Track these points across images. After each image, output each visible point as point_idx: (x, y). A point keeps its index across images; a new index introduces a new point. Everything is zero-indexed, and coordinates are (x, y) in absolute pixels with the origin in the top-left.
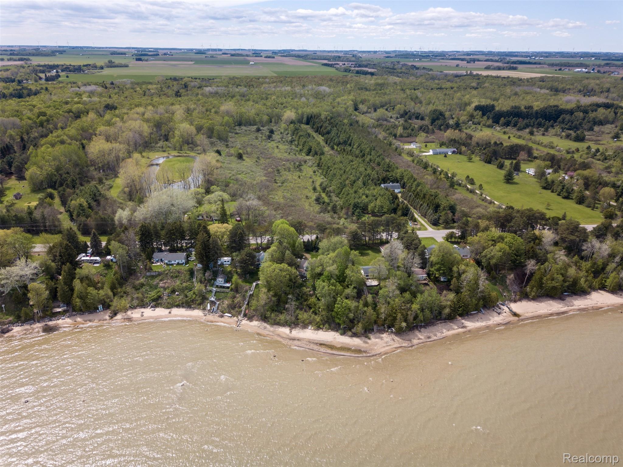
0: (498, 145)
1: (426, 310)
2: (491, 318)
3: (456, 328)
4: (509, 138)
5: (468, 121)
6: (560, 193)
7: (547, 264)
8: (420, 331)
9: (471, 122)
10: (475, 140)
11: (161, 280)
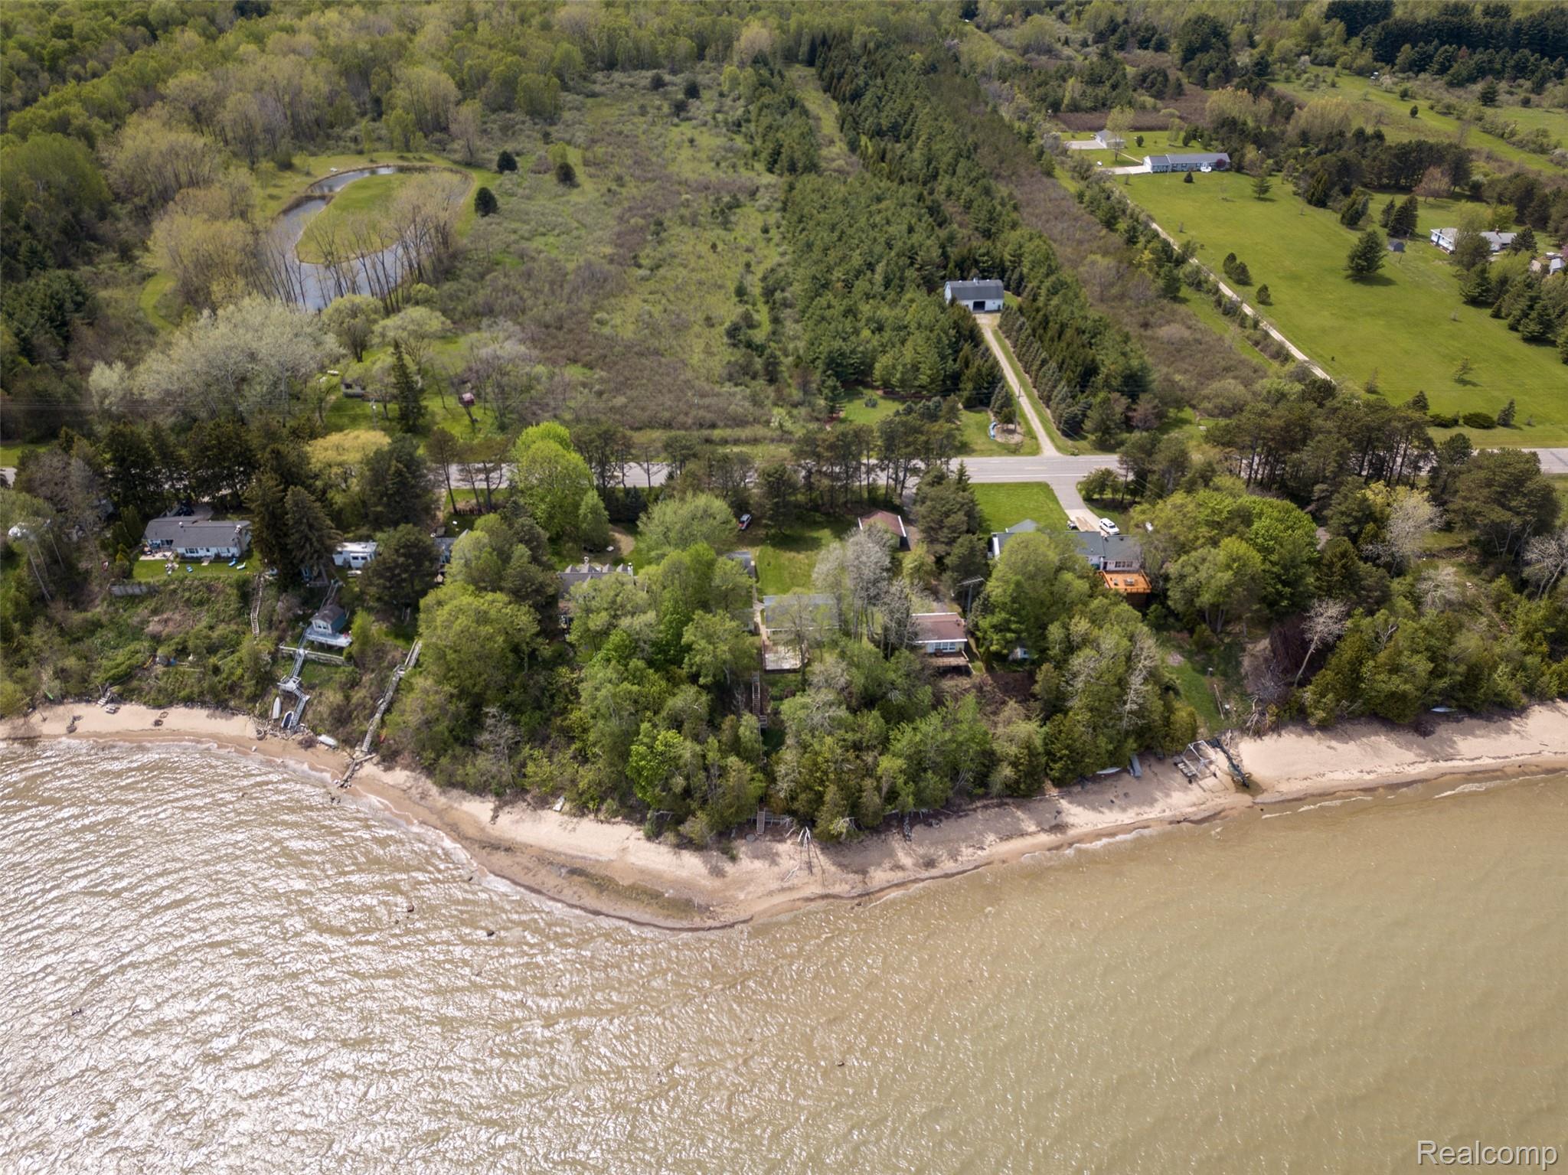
0: (1367, 140)
1: (930, 774)
2: (1158, 795)
3: (1033, 828)
4: (1414, 112)
5: (1299, 55)
6: (1519, 321)
7: (1381, 614)
8: (906, 838)
9: (1306, 58)
10: (1302, 118)
11: (155, 612)
